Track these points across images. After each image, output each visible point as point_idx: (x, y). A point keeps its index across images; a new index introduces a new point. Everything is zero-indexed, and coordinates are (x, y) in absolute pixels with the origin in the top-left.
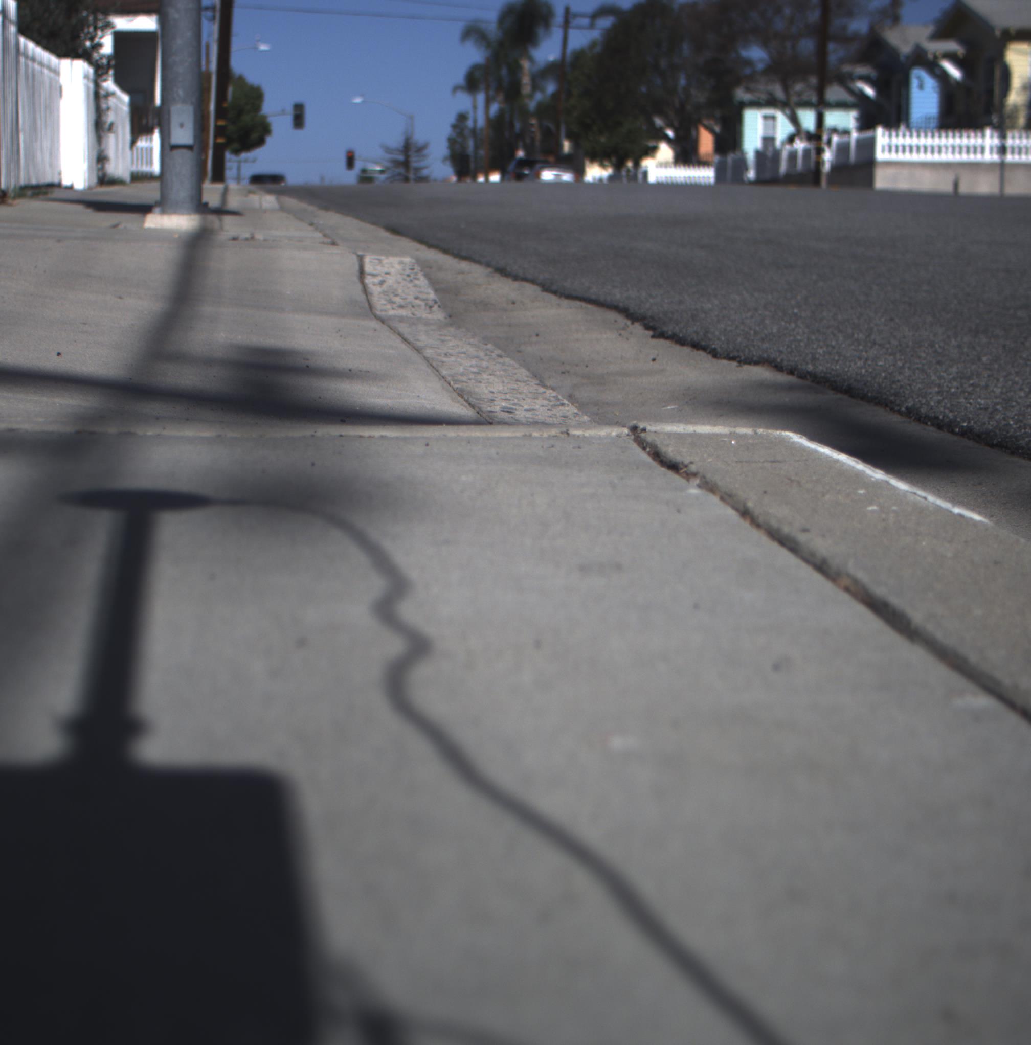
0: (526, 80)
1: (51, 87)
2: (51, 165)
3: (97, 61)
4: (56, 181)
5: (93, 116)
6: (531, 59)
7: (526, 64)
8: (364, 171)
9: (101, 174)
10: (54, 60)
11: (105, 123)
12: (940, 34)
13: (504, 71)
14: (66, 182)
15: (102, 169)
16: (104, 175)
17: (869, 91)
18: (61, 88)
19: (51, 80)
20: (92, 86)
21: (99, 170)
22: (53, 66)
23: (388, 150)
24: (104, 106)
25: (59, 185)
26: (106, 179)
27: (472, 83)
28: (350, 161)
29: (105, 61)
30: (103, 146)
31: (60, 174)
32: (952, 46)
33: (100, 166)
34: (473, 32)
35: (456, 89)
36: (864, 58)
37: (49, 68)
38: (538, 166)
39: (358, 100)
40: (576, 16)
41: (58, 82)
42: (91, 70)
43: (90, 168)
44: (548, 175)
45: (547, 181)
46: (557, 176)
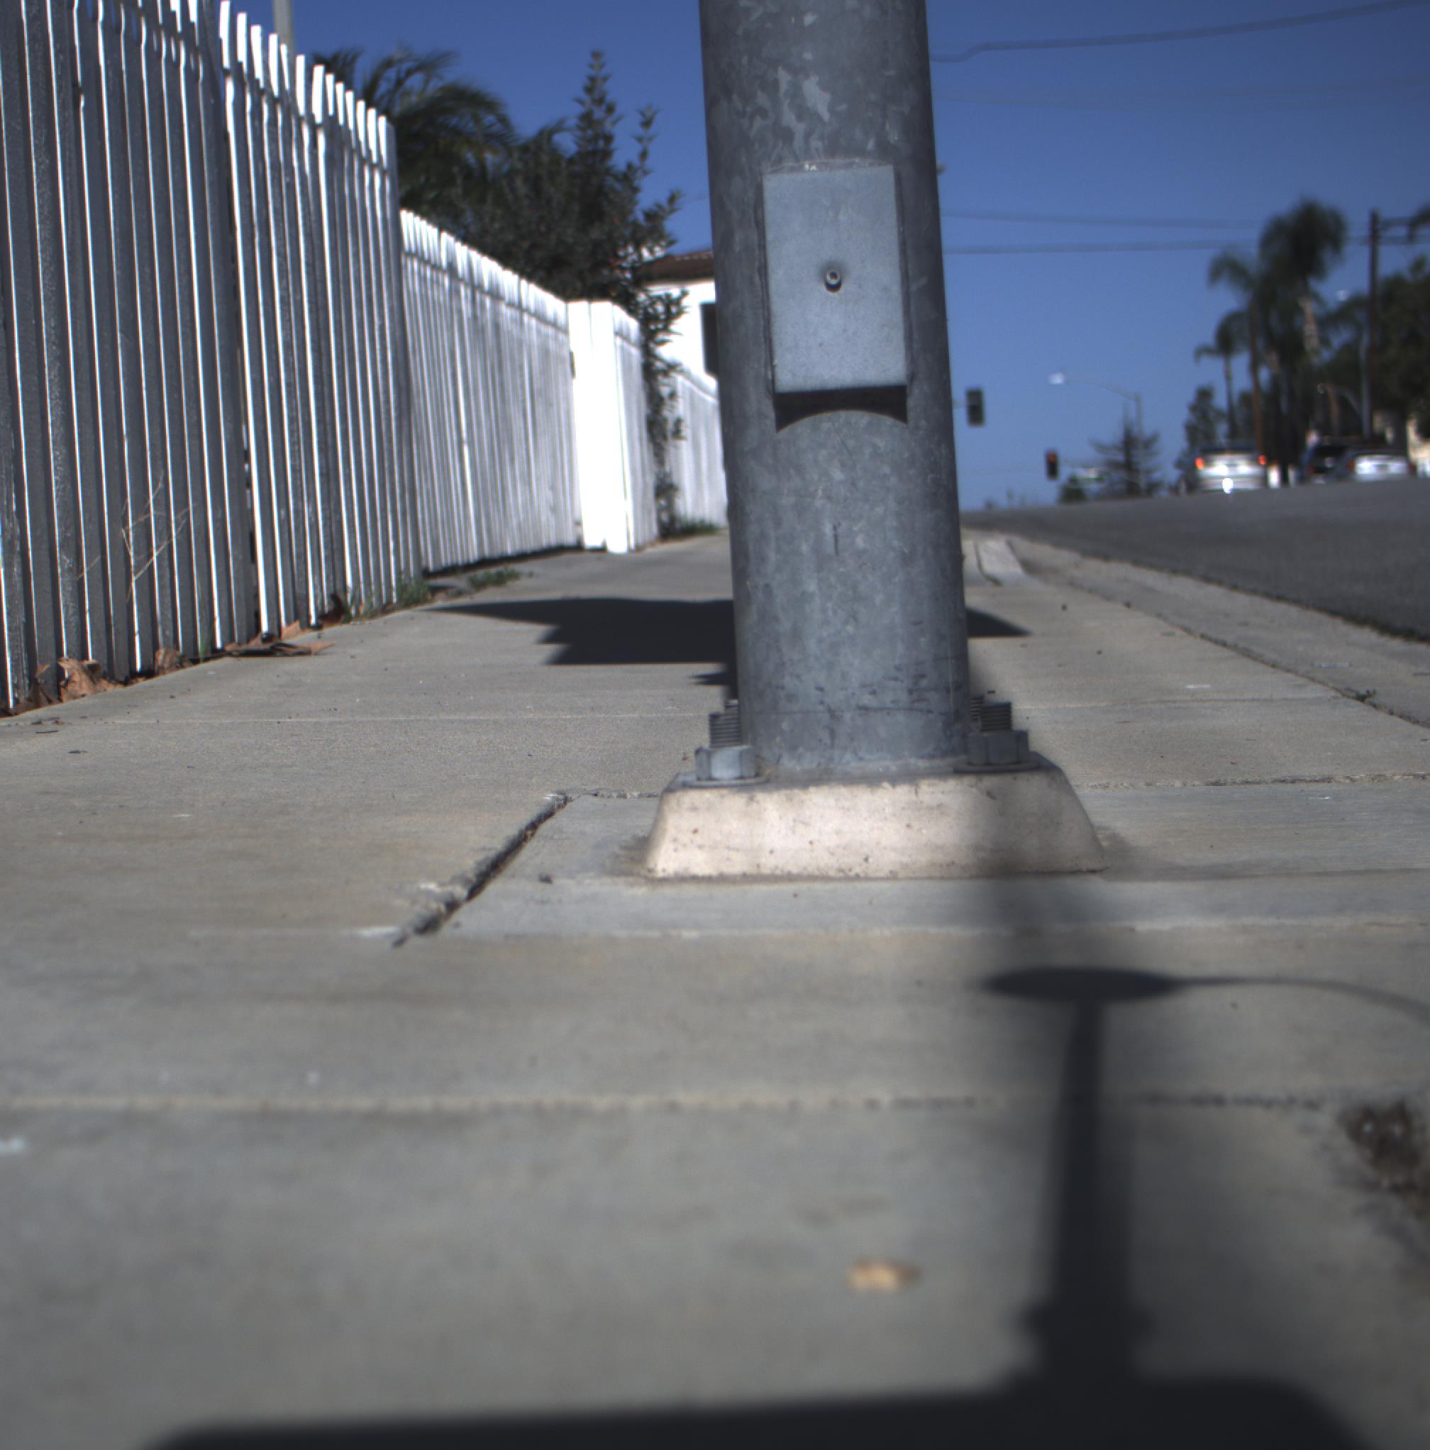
0: (1310, 330)
1: (545, 353)
2: (554, 509)
3: (645, 309)
4: (570, 539)
5: (644, 410)
6: (1316, 297)
7: (1310, 308)
8: (1073, 480)
9: (665, 517)
10: (551, 304)
11: (665, 420)
13: (1274, 321)
14: (591, 541)
15: (670, 507)
16: (673, 519)
18: (571, 354)
19: (544, 338)
20: (635, 353)
21: (660, 510)
22: (550, 313)
23: (1101, 448)
24: (665, 391)
25: (579, 547)
26: (678, 526)
27: (1225, 343)
28: (1052, 467)
29: (660, 308)
30: (667, 469)
31: (578, 523)
33: (663, 502)
34: (1225, 268)
35: (1201, 351)
37: (540, 317)
38: (1350, 453)
39: (1058, 379)
40: (1389, 224)
41: (561, 345)
42: (633, 325)
43: (640, 508)
44: (1366, 467)
45: (1367, 475)
46: (1381, 467)
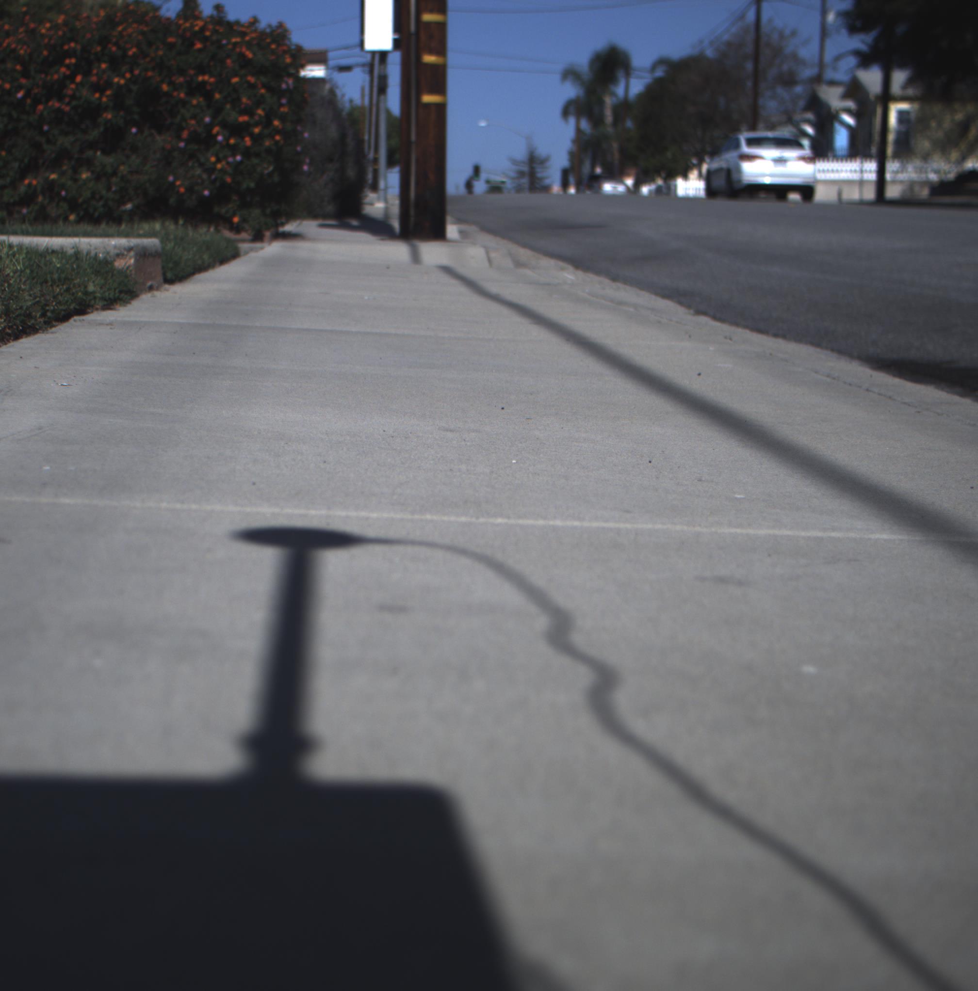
0: (607, 111)
6: (613, 94)
7: (609, 101)
12: (846, 96)
17: (810, 130)
28: (477, 172)
32: (850, 104)
34: (570, 74)
36: (808, 108)
39: (483, 124)
44: (608, 187)
45: (608, 191)
46: (615, 188)
